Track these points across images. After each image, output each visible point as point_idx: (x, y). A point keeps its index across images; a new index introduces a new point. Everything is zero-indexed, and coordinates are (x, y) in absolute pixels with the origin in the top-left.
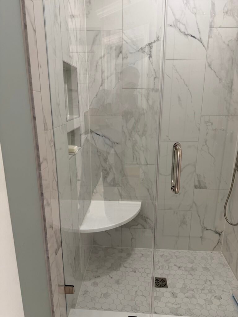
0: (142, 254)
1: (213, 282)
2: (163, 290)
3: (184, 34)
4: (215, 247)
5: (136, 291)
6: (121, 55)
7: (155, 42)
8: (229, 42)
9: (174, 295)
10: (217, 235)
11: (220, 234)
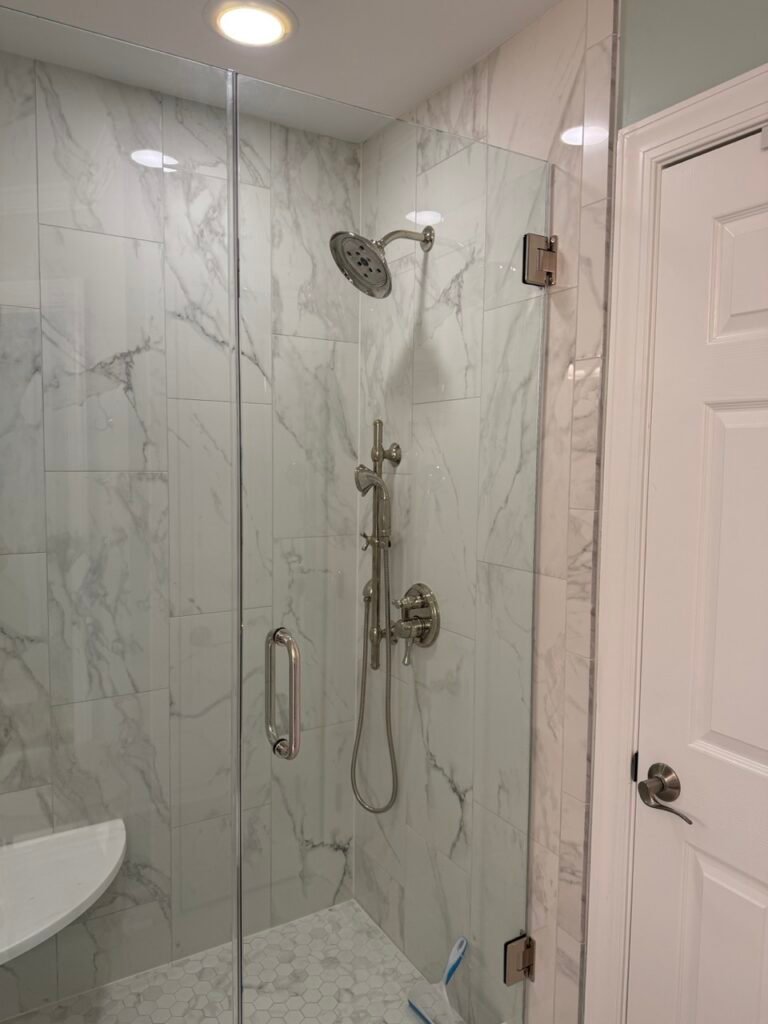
1: (356, 991)
3: (215, 339)
4: (338, 891)
6: (37, 377)
7: (138, 350)
8: (316, 369)
10: (340, 854)
11: (345, 850)
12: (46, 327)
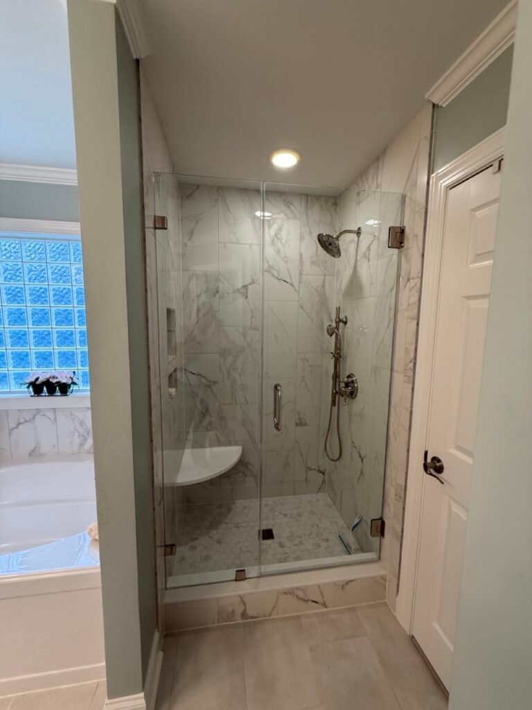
1: (320, 525)
2: (269, 542)
3: (278, 278)
4: (320, 489)
5: (241, 548)
6: (217, 295)
7: (250, 284)
8: (316, 287)
9: (282, 545)
10: (321, 474)
11: (323, 473)
12: (220, 277)
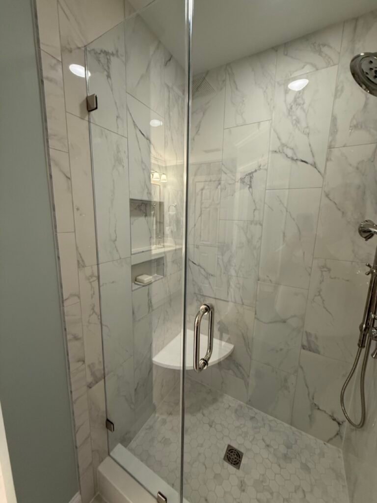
0: (230, 406)
2: (231, 468)
3: (292, 159)
4: (331, 439)
7: (256, 171)
8: (358, 164)
11: (339, 424)
